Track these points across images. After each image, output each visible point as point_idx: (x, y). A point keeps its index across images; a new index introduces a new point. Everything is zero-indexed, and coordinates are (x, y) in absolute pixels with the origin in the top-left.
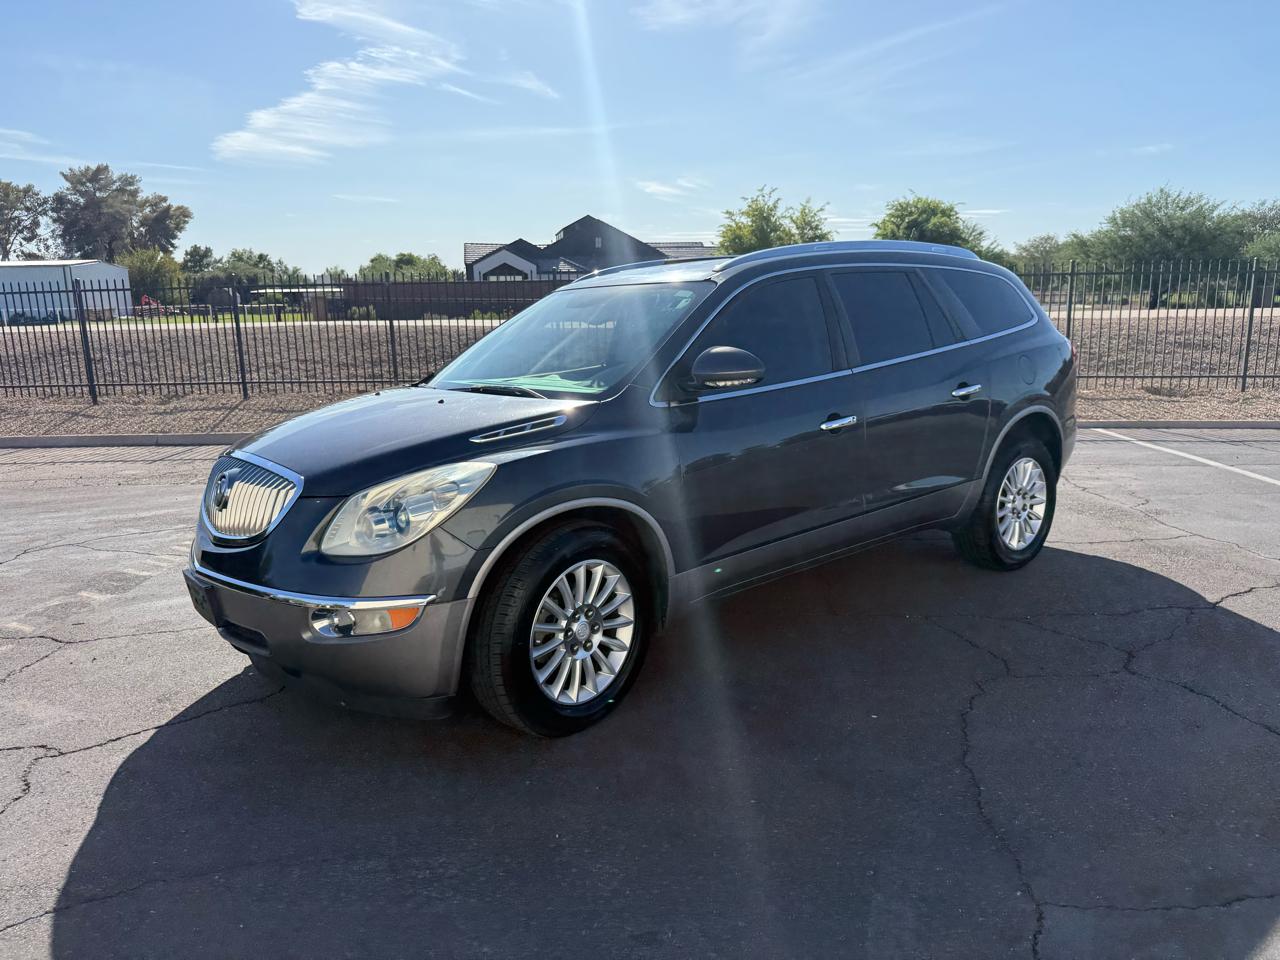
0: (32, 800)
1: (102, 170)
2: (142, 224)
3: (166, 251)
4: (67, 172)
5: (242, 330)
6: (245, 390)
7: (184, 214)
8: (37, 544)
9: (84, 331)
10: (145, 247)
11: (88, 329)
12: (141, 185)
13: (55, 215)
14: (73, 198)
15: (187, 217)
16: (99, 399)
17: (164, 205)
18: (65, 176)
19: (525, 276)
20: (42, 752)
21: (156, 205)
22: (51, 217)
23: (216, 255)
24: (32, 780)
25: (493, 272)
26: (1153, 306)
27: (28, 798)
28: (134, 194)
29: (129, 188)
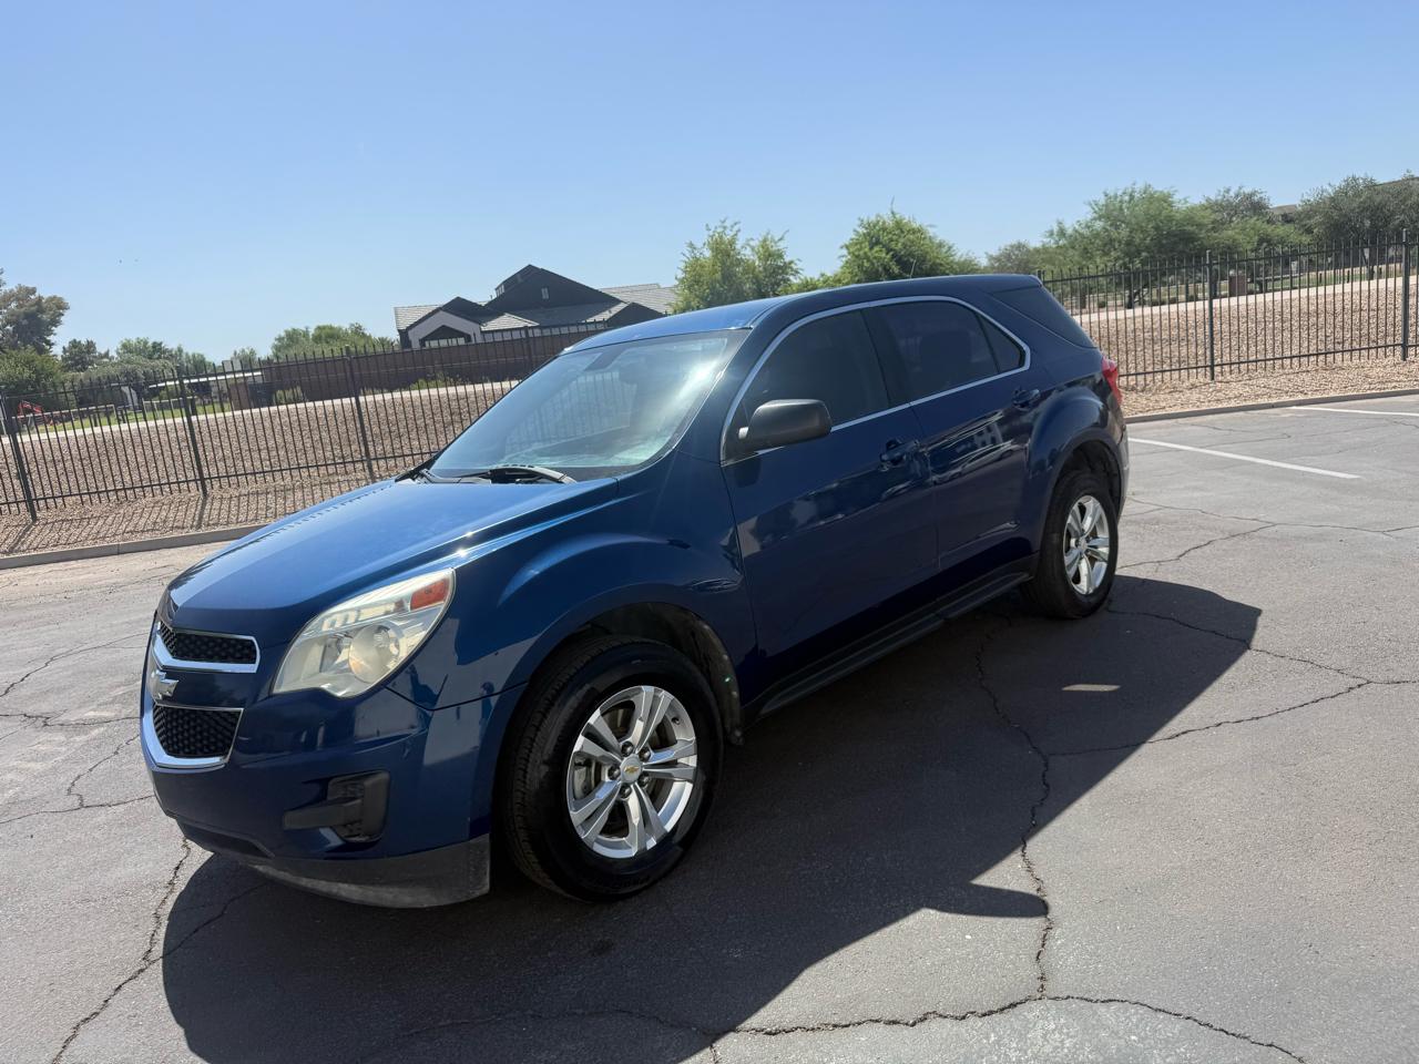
2: (8, 323)
6: (204, 486)
7: (59, 307)
9: (15, 444)
11: (19, 441)
16: (38, 515)
17: (33, 297)
19: (468, 338)
21: (23, 298)
23: (101, 348)
25: (432, 336)
26: (1130, 306)
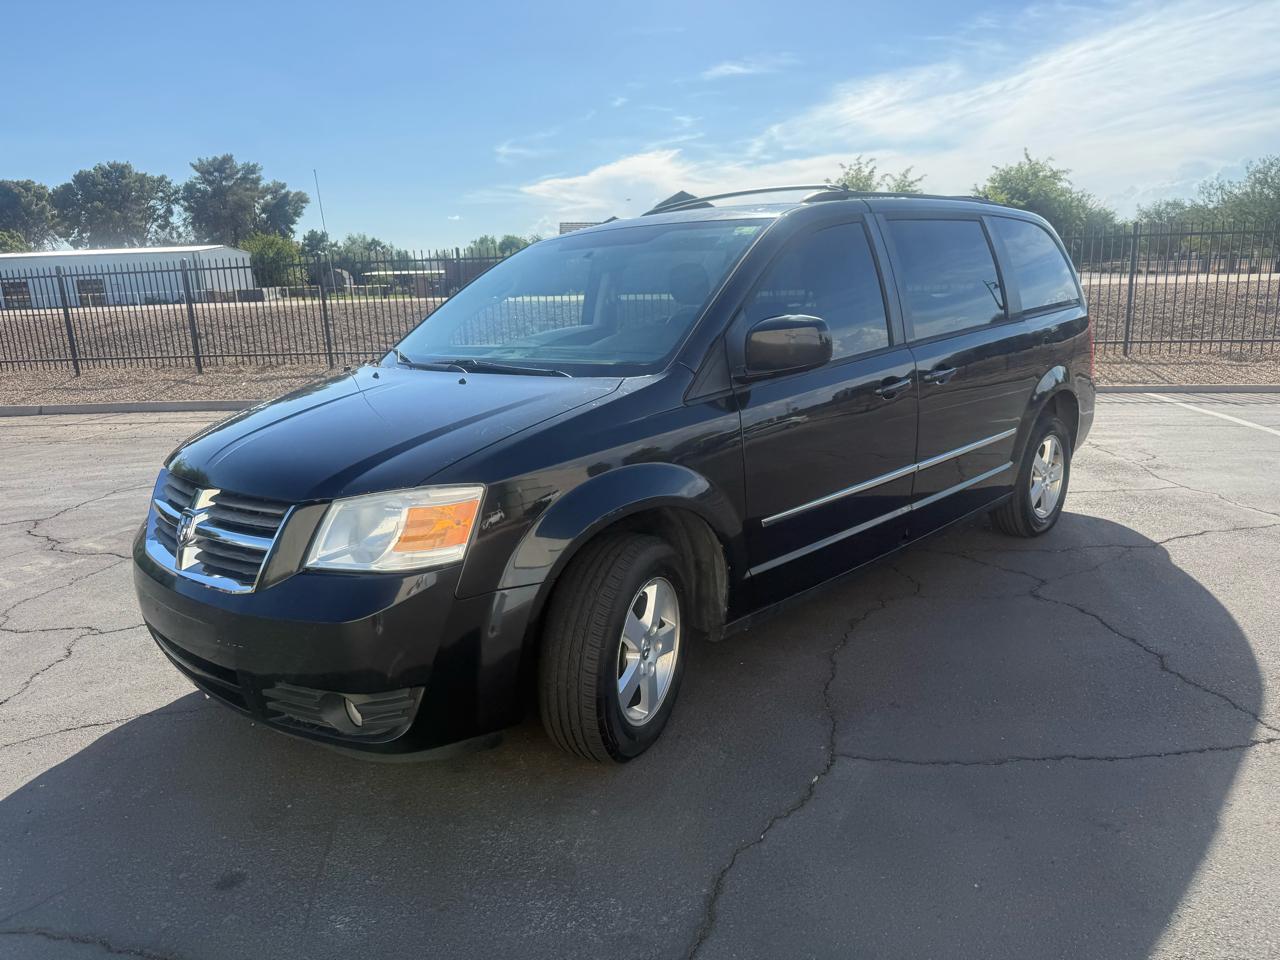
0: (70, 663)
1: (227, 159)
2: (264, 210)
3: (285, 236)
4: (196, 162)
5: (328, 307)
6: (331, 359)
7: (302, 199)
8: (126, 485)
10: (265, 231)
12: (262, 173)
13: (186, 204)
14: (201, 186)
15: (302, 202)
16: (204, 370)
17: (283, 191)
18: (194, 167)
20: (86, 631)
21: (276, 192)
22: (182, 206)
23: (332, 239)
24: (74, 649)
27: (67, 661)
28: (256, 181)
29: (251, 176)
